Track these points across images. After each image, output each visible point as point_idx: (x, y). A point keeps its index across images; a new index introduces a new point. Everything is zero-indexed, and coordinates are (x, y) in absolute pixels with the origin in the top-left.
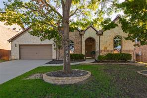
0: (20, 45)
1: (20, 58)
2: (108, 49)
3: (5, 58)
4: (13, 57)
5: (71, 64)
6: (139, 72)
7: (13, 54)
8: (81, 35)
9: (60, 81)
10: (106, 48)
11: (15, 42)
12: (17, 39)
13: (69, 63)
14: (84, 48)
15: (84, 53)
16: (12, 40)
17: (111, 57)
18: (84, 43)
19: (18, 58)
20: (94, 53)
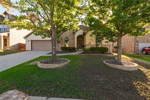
0: (31, 41)
1: (32, 50)
2: (92, 44)
3: (22, 49)
4: (27, 49)
5: (57, 55)
6: (104, 62)
7: (27, 47)
8: (74, 33)
9: (45, 66)
10: (90, 43)
11: (28, 38)
12: (30, 37)
13: (55, 54)
14: (76, 42)
15: (76, 46)
16: (26, 37)
17: (93, 50)
18: (76, 39)
19: (30, 49)
20: (84, 46)
